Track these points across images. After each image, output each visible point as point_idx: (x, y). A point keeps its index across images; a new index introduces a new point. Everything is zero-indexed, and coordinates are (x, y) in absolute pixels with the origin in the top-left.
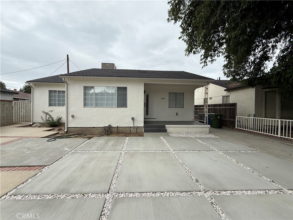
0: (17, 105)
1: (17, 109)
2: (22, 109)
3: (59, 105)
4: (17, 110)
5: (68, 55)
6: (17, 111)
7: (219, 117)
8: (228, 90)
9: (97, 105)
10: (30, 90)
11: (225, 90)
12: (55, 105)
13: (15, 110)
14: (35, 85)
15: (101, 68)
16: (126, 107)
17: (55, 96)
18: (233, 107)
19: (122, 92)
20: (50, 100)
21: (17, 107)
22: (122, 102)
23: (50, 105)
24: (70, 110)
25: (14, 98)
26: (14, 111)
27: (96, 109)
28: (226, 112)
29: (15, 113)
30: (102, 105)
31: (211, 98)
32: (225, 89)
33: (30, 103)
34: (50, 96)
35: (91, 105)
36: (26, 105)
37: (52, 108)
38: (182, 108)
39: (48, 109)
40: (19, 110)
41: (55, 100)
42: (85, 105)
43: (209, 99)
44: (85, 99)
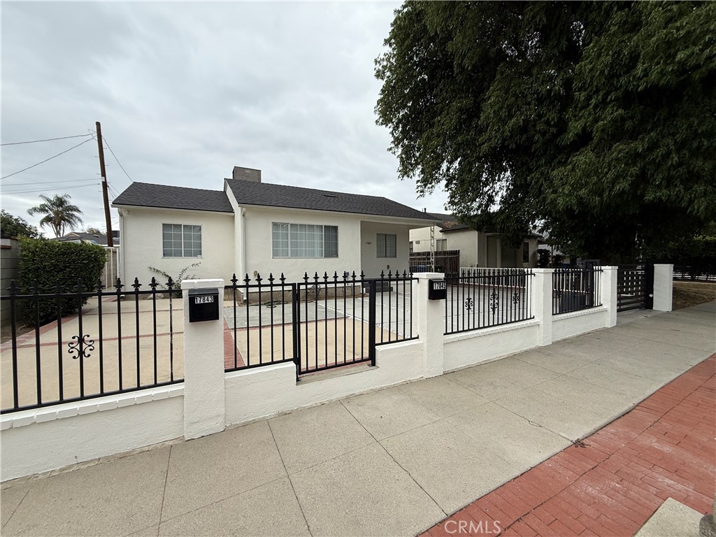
3: (186, 254)
8: (445, 231)
9: (293, 255)
11: (441, 231)
12: (177, 254)
14: (129, 212)
16: (337, 256)
17: (177, 236)
18: (455, 256)
19: (331, 233)
22: (331, 250)
24: (249, 262)
27: (293, 260)
28: (445, 264)
30: (301, 255)
31: (418, 242)
32: (441, 229)
34: (164, 236)
35: (284, 254)
37: (172, 261)
38: (393, 257)
39: (161, 262)
41: (177, 245)
42: (275, 255)
43: (414, 243)
44: (274, 245)
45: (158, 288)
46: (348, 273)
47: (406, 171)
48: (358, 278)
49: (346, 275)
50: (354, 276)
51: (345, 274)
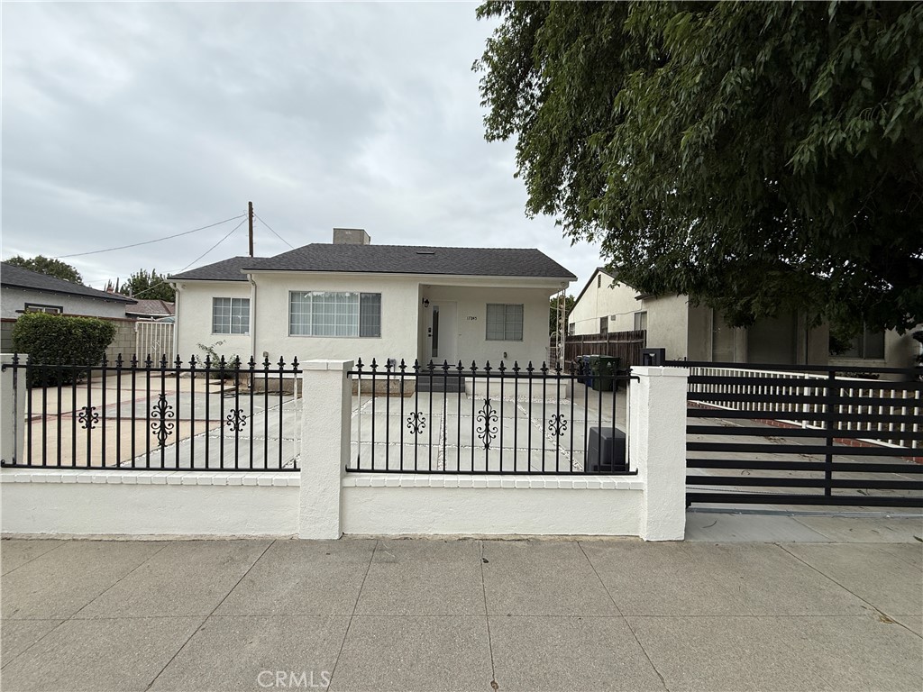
0: (145, 329)
1: (144, 338)
2: (154, 339)
3: (234, 331)
4: (144, 341)
5: (250, 204)
6: (144, 343)
7: (609, 364)
9: (316, 332)
10: (174, 296)
11: (638, 298)
12: (225, 331)
13: (140, 341)
14: (183, 286)
15: (332, 243)
16: (379, 335)
17: (226, 311)
18: (639, 341)
19: (371, 305)
20: (215, 320)
21: (145, 335)
22: (371, 327)
23: (215, 331)
24: (261, 341)
25: (127, 314)
26: (137, 342)
27: (316, 339)
29: (140, 348)
30: (327, 332)
31: (613, 318)
32: (639, 293)
33: (172, 325)
34: (215, 311)
35: (305, 332)
36: (159, 330)
37: (220, 337)
38: (518, 340)
39: (210, 339)
40: (149, 341)
41: (226, 321)
42: (291, 332)
43: (609, 319)
44: (292, 319)
45: (197, 367)
46: (394, 361)
47: (542, 198)
48: (410, 369)
49: (390, 364)
50: (403, 366)
51: (389, 362)
